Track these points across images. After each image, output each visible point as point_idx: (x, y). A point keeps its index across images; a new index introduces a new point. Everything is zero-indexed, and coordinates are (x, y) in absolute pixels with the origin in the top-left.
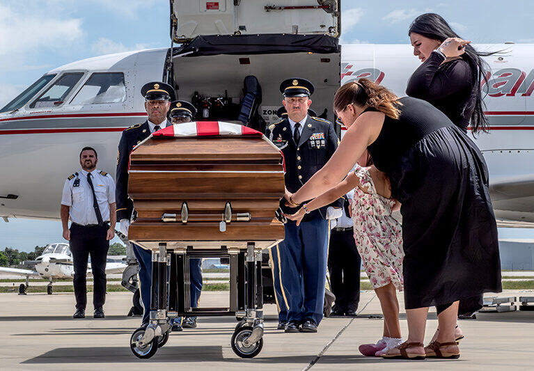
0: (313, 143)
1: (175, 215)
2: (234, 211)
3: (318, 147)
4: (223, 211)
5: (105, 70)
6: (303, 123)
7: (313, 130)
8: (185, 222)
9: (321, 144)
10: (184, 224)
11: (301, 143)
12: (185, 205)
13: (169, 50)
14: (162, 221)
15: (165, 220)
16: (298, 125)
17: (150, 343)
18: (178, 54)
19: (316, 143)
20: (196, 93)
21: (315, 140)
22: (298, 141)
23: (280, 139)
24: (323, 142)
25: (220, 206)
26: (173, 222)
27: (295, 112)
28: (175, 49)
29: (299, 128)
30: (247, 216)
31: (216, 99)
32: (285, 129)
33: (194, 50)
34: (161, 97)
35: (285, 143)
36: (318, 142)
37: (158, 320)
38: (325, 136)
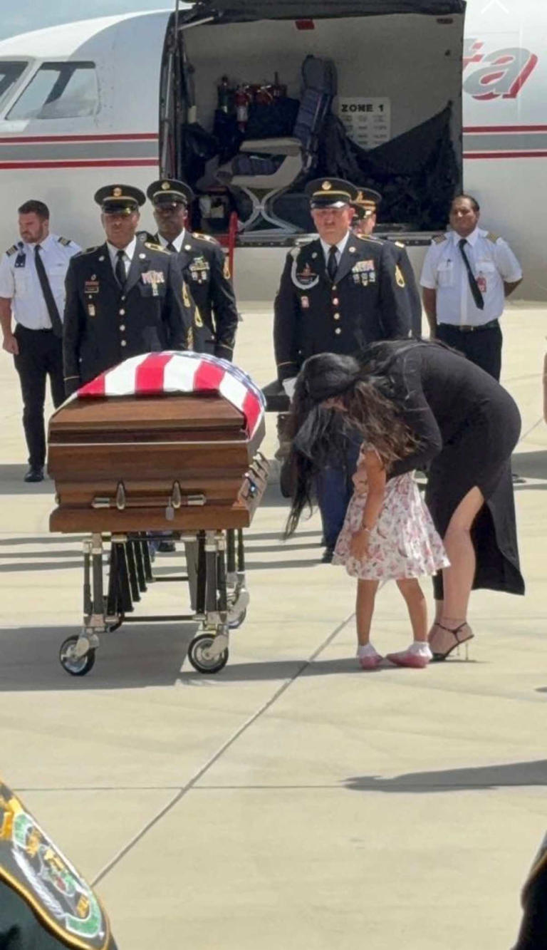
0: (356, 277)
1: (108, 499)
2: (185, 493)
3: (365, 283)
4: (169, 493)
5: (64, 57)
6: (341, 247)
7: (357, 257)
8: (121, 508)
9: (369, 278)
10: (121, 511)
11: (339, 277)
12: (121, 486)
13: (173, 16)
14: (92, 508)
15: (97, 506)
16: (334, 249)
17: (84, 656)
18: (188, 22)
19: (361, 279)
20: (225, 79)
21: (360, 273)
22: (333, 276)
23: (307, 272)
24: (373, 276)
25: (166, 486)
26: (106, 508)
27: (329, 230)
28: (183, 13)
29: (336, 254)
30: (201, 499)
31: (259, 87)
32: (314, 255)
33: (215, 14)
34: (124, 208)
35: (314, 278)
36: (364, 276)
37: (93, 628)
38: (375, 265)
